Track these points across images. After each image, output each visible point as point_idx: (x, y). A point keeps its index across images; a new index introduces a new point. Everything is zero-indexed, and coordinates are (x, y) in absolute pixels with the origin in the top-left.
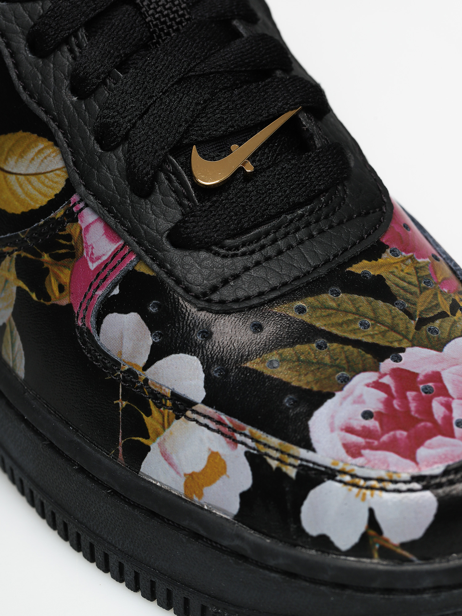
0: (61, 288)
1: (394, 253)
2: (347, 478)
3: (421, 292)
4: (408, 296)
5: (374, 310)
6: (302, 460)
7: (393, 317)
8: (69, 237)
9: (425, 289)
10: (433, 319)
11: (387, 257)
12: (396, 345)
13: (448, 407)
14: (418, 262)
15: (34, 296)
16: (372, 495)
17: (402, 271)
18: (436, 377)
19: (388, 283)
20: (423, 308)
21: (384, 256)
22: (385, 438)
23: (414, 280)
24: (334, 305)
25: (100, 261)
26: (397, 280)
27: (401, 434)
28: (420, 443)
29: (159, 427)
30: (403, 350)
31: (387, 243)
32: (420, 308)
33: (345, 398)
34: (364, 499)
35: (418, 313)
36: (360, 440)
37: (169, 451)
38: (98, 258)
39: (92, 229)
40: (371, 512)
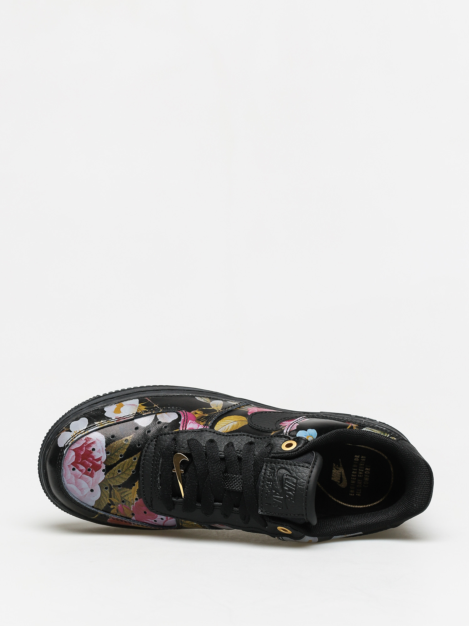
0: (196, 413)
1: (136, 499)
2: (82, 432)
3: (121, 497)
4: (121, 492)
5: (122, 478)
6: (96, 427)
7: (117, 481)
8: (203, 422)
9: (122, 499)
10: (110, 491)
11: (136, 496)
12: (108, 474)
13: (81, 471)
14: (131, 505)
15: (204, 408)
16: (73, 434)
17: (130, 497)
18: (92, 476)
19: (128, 489)
20: (115, 492)
21: (137, 495)
22: (84, 448)
23: (126, 498)
24: (131, 468)
25: (189, 423)
26: (128, 493)
27: (82, 453)
28: (76, 455)
29: (140, 408)
30: (105, 474)
31: (140, 500)
32: (116, 491)
33: (102, 449)
34: (75, 432)
35: (115, 489)
36: (89, 443)
37: (133, 406)
38: (190, 423)
39: (197, 427)
40: (71, 432)
